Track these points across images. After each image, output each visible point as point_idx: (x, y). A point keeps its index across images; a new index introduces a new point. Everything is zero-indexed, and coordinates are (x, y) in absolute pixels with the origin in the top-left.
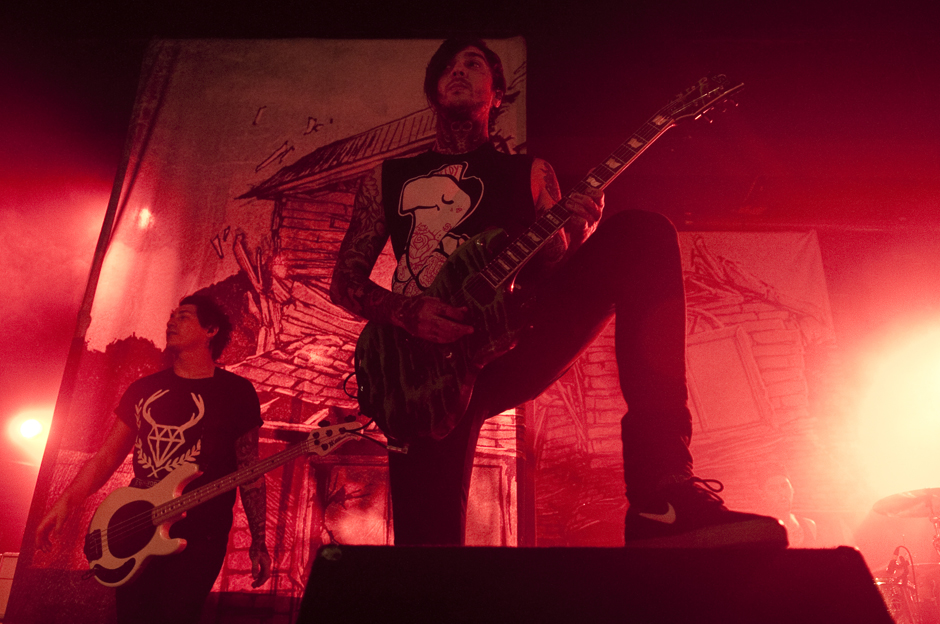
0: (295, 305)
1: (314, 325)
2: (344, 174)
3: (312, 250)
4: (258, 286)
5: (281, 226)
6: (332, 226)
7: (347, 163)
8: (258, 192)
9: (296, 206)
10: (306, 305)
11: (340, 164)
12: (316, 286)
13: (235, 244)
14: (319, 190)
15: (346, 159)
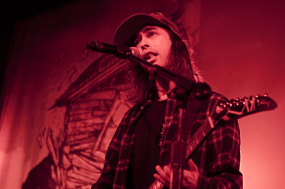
0: (73, 170)
1: (81, 181)
2: (100, 80)
3: (83, 133)
4: (56, 161)
5: (69, 121)
6: (93, 115)
7: (102, 72)
8: (59, 103)
9: (76, 106)
10: (78, 168)
11: (98, 74)
12: (83, 155)
13: (47, 138)
14: (88, 93)
15: (101, 70)
